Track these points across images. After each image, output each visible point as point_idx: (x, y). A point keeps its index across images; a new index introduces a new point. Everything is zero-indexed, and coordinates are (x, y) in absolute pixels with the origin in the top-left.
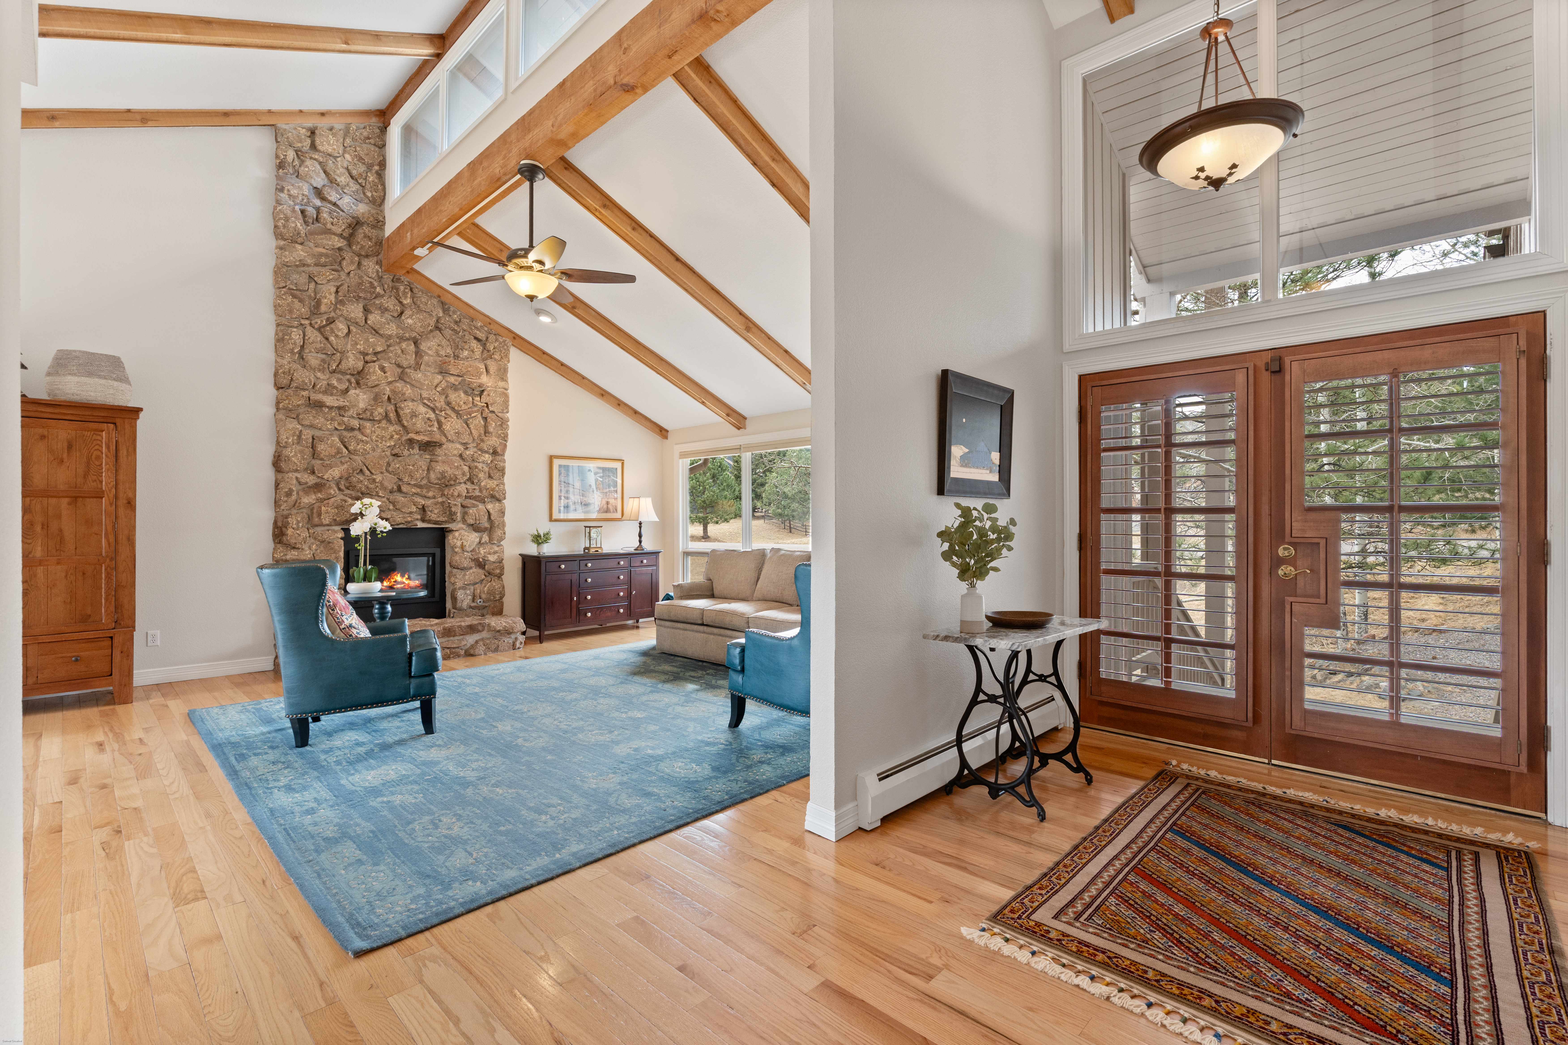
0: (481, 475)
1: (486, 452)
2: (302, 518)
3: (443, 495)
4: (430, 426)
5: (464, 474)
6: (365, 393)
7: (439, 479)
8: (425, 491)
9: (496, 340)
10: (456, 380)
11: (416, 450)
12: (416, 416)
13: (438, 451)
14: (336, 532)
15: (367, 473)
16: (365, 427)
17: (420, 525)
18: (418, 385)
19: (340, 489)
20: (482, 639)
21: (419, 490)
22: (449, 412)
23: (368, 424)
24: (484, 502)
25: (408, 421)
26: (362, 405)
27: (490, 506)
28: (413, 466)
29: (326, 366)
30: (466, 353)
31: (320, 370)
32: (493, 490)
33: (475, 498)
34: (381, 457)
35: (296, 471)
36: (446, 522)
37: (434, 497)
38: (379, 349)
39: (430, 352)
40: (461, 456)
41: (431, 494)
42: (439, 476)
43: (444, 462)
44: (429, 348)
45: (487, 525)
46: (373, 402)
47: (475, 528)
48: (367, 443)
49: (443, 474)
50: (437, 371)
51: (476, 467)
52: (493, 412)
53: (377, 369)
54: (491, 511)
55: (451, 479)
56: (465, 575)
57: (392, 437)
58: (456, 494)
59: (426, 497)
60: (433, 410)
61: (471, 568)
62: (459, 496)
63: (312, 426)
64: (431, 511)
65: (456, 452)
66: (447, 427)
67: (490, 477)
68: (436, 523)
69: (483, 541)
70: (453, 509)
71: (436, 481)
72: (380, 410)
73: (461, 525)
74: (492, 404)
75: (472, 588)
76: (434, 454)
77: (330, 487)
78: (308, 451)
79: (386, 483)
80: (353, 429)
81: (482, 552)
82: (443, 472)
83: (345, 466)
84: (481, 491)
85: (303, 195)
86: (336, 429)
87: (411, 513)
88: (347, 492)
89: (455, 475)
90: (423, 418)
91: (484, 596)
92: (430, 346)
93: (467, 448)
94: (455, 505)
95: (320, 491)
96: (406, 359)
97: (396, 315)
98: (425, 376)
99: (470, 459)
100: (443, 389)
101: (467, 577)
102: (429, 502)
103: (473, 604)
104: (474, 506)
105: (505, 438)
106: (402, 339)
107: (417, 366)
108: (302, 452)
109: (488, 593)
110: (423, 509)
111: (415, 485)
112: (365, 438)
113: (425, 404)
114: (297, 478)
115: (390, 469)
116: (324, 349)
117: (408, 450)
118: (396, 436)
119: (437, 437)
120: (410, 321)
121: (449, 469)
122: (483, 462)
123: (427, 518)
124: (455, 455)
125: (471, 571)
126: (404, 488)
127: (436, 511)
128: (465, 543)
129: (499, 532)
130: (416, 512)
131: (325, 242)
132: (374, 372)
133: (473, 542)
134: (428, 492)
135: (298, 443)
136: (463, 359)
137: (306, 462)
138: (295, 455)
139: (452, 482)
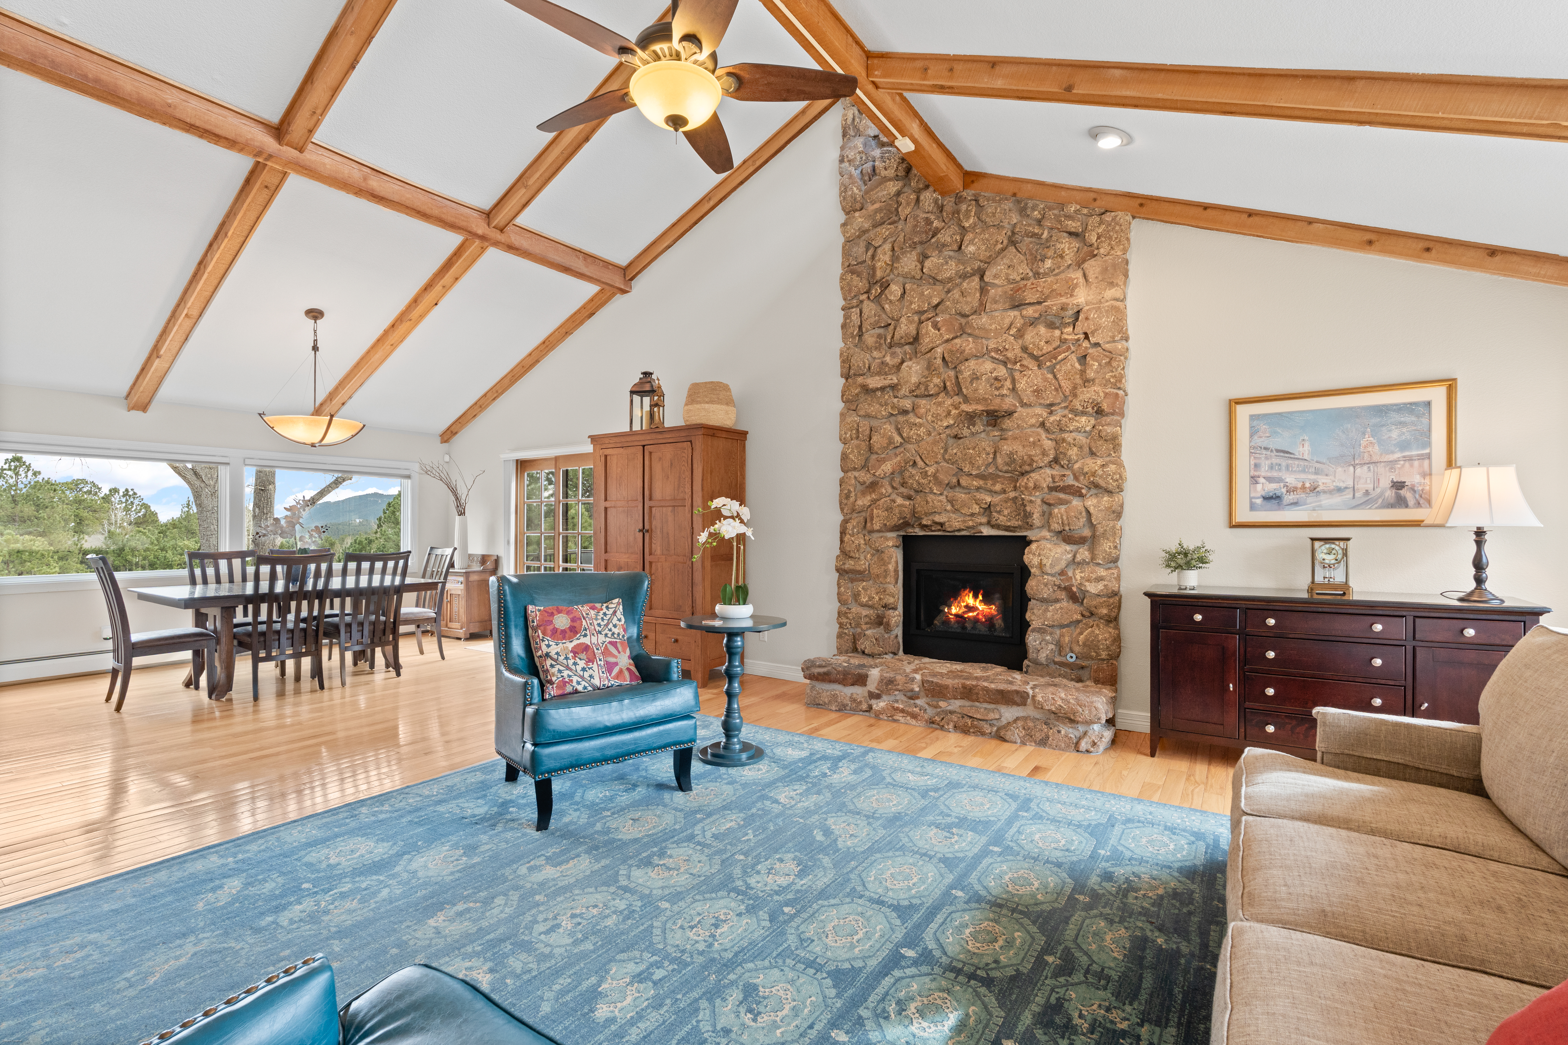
0: (1073, 452)
1: (1083, 413)
2: (858, 523)
3: (1015, 488)
4: (997, 389)
5: (1044, 453)
6: (918, 363)
7: (1007, 464)
8: (990, 482)
9: (1101, 223)
10: (1035, 312)
11: (979, 427)
12: (977, 378)
13: (1007, 423)
14: (887, 539)
15: (920, 463)
16: (919, 407)
17: (987, 531)
18: (981, 334)
19: (893, 488)
20: (1025, 719)
21: (981, 482)
22: (1028, 362)
23: (923, 402)
24: (1082, 496)
25: (967, 388)
26: (914, 379)
27: (1091, 502)
28: (974, 449)
29: (882, 341)
30: (1048, 263)
31: (876, 348)
32: (1094, 474)
33: (1066, 489)
34: (935, 443)
35: (855, 469)
36: (1020, 528)
37: (1004, 491)
38: (935, 301)
39: (996, 282)
40: (1043, 424)
41: (998, 487)
42: (1007, 460)
43: (1015, 438)
44: (996, 276)
45: (1087, 532)
46: (926, 373)
47: (1066, 537)
48: (921, 425)
49: (1011, 455)
50: (1007, 306)
51: (1064, 440)
52: (1097, 345)
53: (930, 328)
54: (1092, 510)
55: (1024, 463)
56: (1047, 610)
57: (949, 413)
58: (1031, 485)
59: (991, 491)
60: (1005, 364)
61: (1057, 601)
62: (1036, 487)
63: (868, 416)
64: (999, 512)
65: (1033, 421)
66: (1021, 385)
67: (1092, 454)
68: (1007, 529)
69: (1079, 558)
70: (1028, 509)
71: (1005, 468)
72: (936, 381)
73: (1045, 533)
74: (1093, 333)
75: (1058, 632)
76: (1002, 430)
77: (882, 486)
78: (864, 446)
79: (941, 476)
80: (905, 412)
81: (1078, 577)
82: (1011, 453)
83: (899, 458)
84: (1076, 478)
85: (859, 153)
86: (892, 415)
87: (972, 515)
88: (902, 490)
89: (1030, 456)
90: (988, 380)
91: (1077, 649)
92: (998, 273)
93: (1051, 413)
94: (1031, 501)
95: (874, 491)
96: (967, 303)
97: (955, 247)
98: (993, 318)
99: (1056, 429)
100: (1019, 330)
101: (1049, 614)
102: (997, 499)
103: (1058, 659)
104: (1062, 502)
105: (1118, 382)
106: (964, 276)
107: (981, 308)
108: (858, 447)
109: (1084, 644)
110: (988, 509)
111: (978, 476)
112: (918, 420)
113: (992, 357)
114: (855, 477)
115: (947, 457)
116: (878, 321)
117: (968, 428)
118: (954, 412)
119: (1009, 402)
120: (972, 248)
121: (1020, 448)
122: (1077, 430)
123: (993, 522)
124: (1032, 426)
125: (1058, 605)
126: (963, 482)
127: (1006, 512)
128: (1045, 561)
129: (1106, 546)
130: (979, 514)
131: (880, 194)
132: (927, 333)
133: (1058, 560)
134: (994, 485)
135: (858, 438)
136: (1045, 274)
137: (863, 458)
138: (853, 451)
139: (1027, 468)
